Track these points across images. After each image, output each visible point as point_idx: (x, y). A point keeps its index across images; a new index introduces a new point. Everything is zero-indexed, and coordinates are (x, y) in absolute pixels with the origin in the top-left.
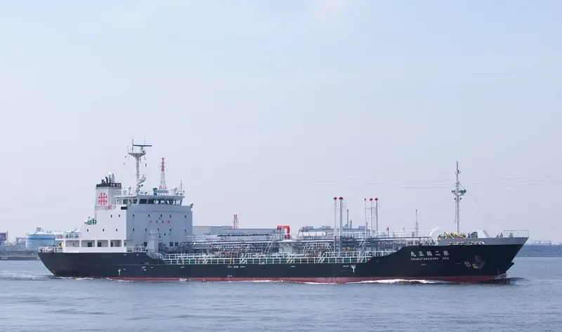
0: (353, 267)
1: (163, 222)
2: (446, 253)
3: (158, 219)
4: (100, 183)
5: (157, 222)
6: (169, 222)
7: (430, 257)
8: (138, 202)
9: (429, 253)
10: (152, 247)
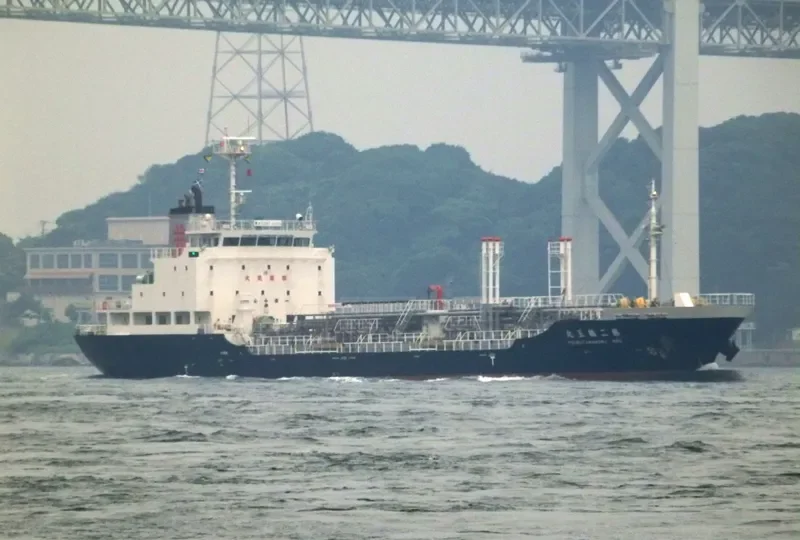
0: (493, 358)
1: (272, 278)
2: (615, 332)
3: (262, 274)
4: (176, 205)
5: (260, 278)
6: (284, 278)
7: (593, 339)
8: (221, 242)
9: (592, 333)
10: (245, 325)
